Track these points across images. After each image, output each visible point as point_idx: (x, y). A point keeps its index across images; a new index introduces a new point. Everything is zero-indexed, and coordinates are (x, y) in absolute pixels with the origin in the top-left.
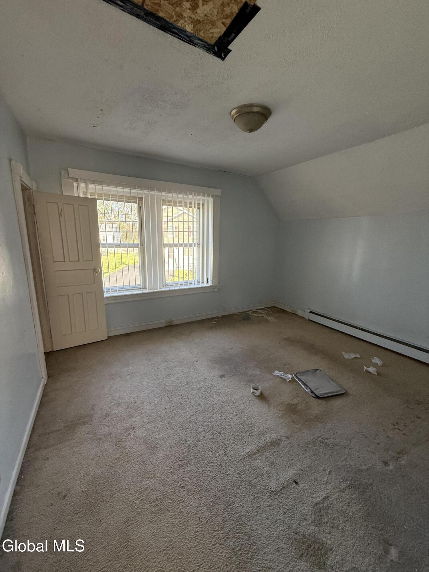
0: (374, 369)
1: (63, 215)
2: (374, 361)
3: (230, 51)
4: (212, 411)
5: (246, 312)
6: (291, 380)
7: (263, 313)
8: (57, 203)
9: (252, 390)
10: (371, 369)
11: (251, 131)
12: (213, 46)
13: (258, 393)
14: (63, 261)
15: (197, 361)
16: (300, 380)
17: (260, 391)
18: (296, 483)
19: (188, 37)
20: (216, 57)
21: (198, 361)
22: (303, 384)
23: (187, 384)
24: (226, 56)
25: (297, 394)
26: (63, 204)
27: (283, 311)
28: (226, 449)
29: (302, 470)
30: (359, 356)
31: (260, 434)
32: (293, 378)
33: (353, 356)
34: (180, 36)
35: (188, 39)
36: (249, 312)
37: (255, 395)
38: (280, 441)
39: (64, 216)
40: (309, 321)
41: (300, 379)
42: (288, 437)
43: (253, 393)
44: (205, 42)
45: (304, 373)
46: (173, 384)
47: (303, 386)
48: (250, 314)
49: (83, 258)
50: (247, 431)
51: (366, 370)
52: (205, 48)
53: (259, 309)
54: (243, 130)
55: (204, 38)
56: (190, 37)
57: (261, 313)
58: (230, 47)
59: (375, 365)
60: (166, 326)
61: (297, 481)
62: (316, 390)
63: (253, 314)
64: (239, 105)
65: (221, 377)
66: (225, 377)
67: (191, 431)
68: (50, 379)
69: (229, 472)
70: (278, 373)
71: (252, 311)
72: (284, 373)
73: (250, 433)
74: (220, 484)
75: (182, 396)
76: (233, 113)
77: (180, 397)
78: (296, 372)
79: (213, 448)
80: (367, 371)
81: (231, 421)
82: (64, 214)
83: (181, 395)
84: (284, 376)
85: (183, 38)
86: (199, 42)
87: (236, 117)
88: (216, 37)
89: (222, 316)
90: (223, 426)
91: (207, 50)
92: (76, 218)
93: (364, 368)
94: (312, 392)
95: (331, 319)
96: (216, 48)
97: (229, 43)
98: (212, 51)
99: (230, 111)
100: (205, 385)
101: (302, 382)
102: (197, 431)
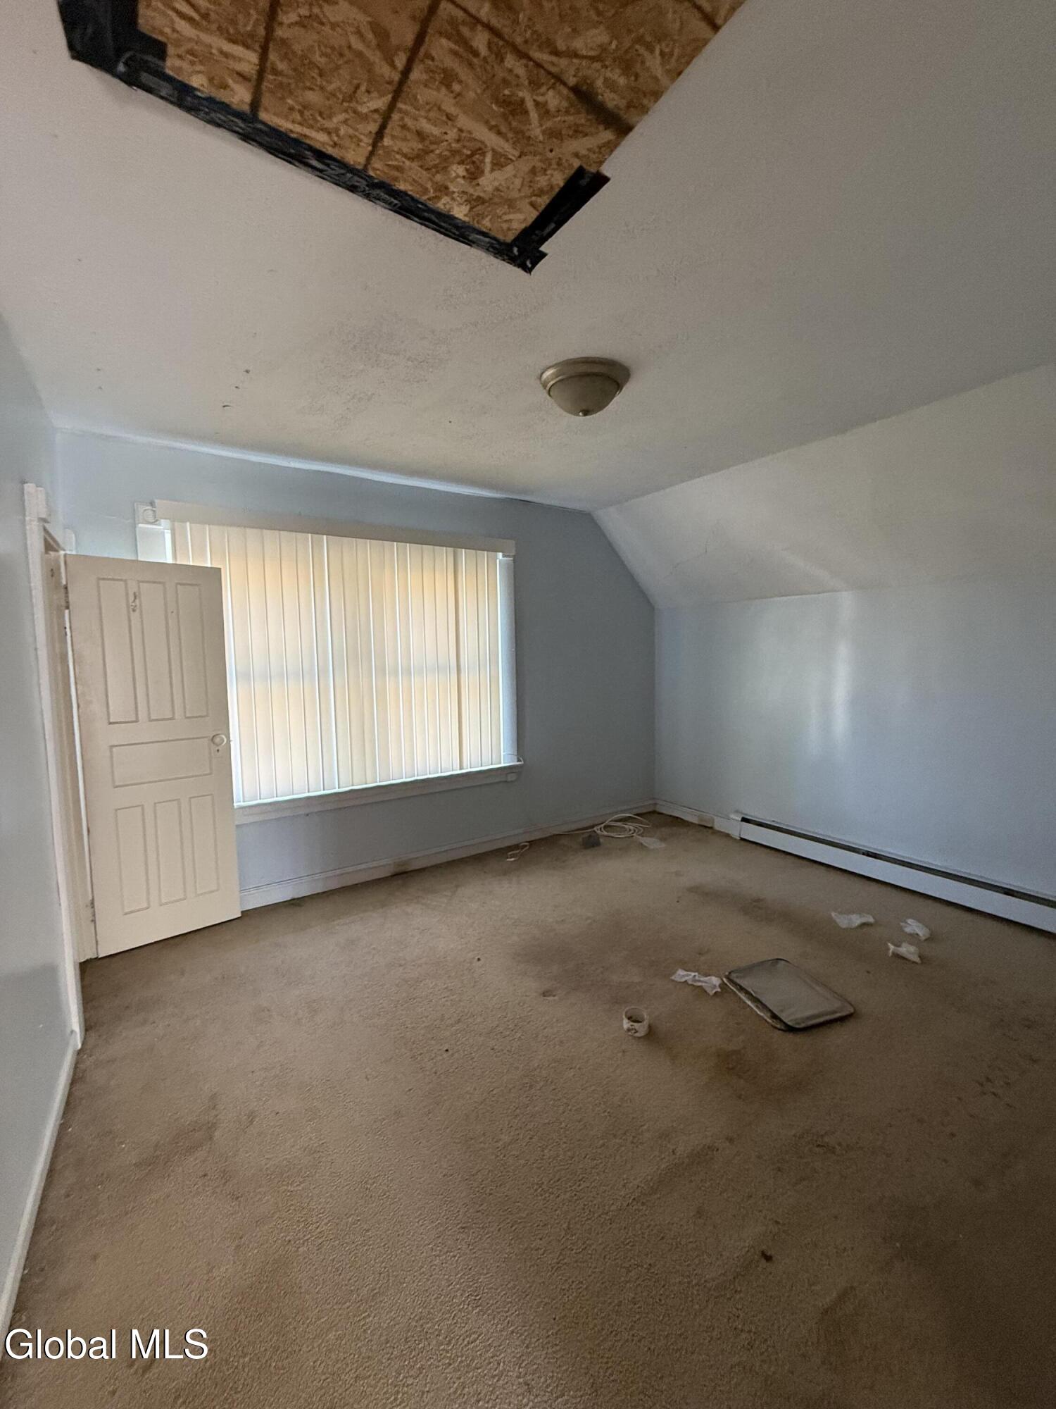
0: (912, 949)
1: (138, 611)
2: (908, 930)
3: (543, 255)
4: (531, 1087)
5: (587, 828)
6: (719, 990)
7: (630, 830)
8: (125, 581)
9: (626, 1024)
10: (905, 949)
11: (586, 413)
12: (509, 246)
13: (642, 1029)
14: (134, 719)
15: (479, 959)
16: (741, 989)
17: (646, 1023)
18: (768, 1258)
19: (457, 227)
20: (515, 266)
21: (482, 960)
22: (749, 999)
23: (459, 1021)
24: (534, 264)
25: (738, 1024)
26: (139, 582)
27: (677, 822)
28: (579, 1185)
29: (777, 1223)
30: (871, 920)
31: (660, 1138)
32: (723, 986)
33: (856, 920)
34: (441, 227)
35: (457, 233)
36: (595, 829)
37: (637, 1035)
38: (713, 1150)
39: (141, 612)
40: (743, 842)
41: (741, 986)
42: (731, 1140)
43: (629, 1030)
44: (494, 239)
45: (749, 970)
46: (424, 1022)
47: (749, 1003)
48: (599, 832)
49: (185, 712)
50: (627, 1130)
51: (893, 953)
52: (491, 249)
53: (620, 820)
54: (570, 412)
55: (490, 230)
56: (462, 227)
57: (624, 830)
58: (543, 248)
59: (913, 938)
60: (394, 875)
61: (769, 1254)
62: (782, 1011)
63: (605, 833)
64: (561, 359)
65: (545, 994)
66: (554, 996)
67: (482, 1145)
68: (92, 1034)
69: (593, 1247)
70: (684, 976)
71: (603, 825)
72: (699, 974)
73: (634, 1137)
74: (573, 1282)
75: (450, 1052)
76: (545, 376)
77: (445, 1055)
78: (729, 971)
79: (543, 1187)
80: (897, 956)
81: (581, 1108)
82: (140, 605)
83: (447, 1050)
84: (699, 981)
85: (447, 230)
86: (481, 237)
87: (553, 385)
88: (516, 230)
89: (529, 842)
90: (563, 1125)
91: (497, 254)
92: (169, 614)
93: (888, 949)
94: (774, 1016)
95: (794, 835)
96: (515, 250)
97: (544, 240)
98: (507, 255)
99: (540, 372)
100: (506, 1019)
101: (747, 993)
102: (499, 1144)
